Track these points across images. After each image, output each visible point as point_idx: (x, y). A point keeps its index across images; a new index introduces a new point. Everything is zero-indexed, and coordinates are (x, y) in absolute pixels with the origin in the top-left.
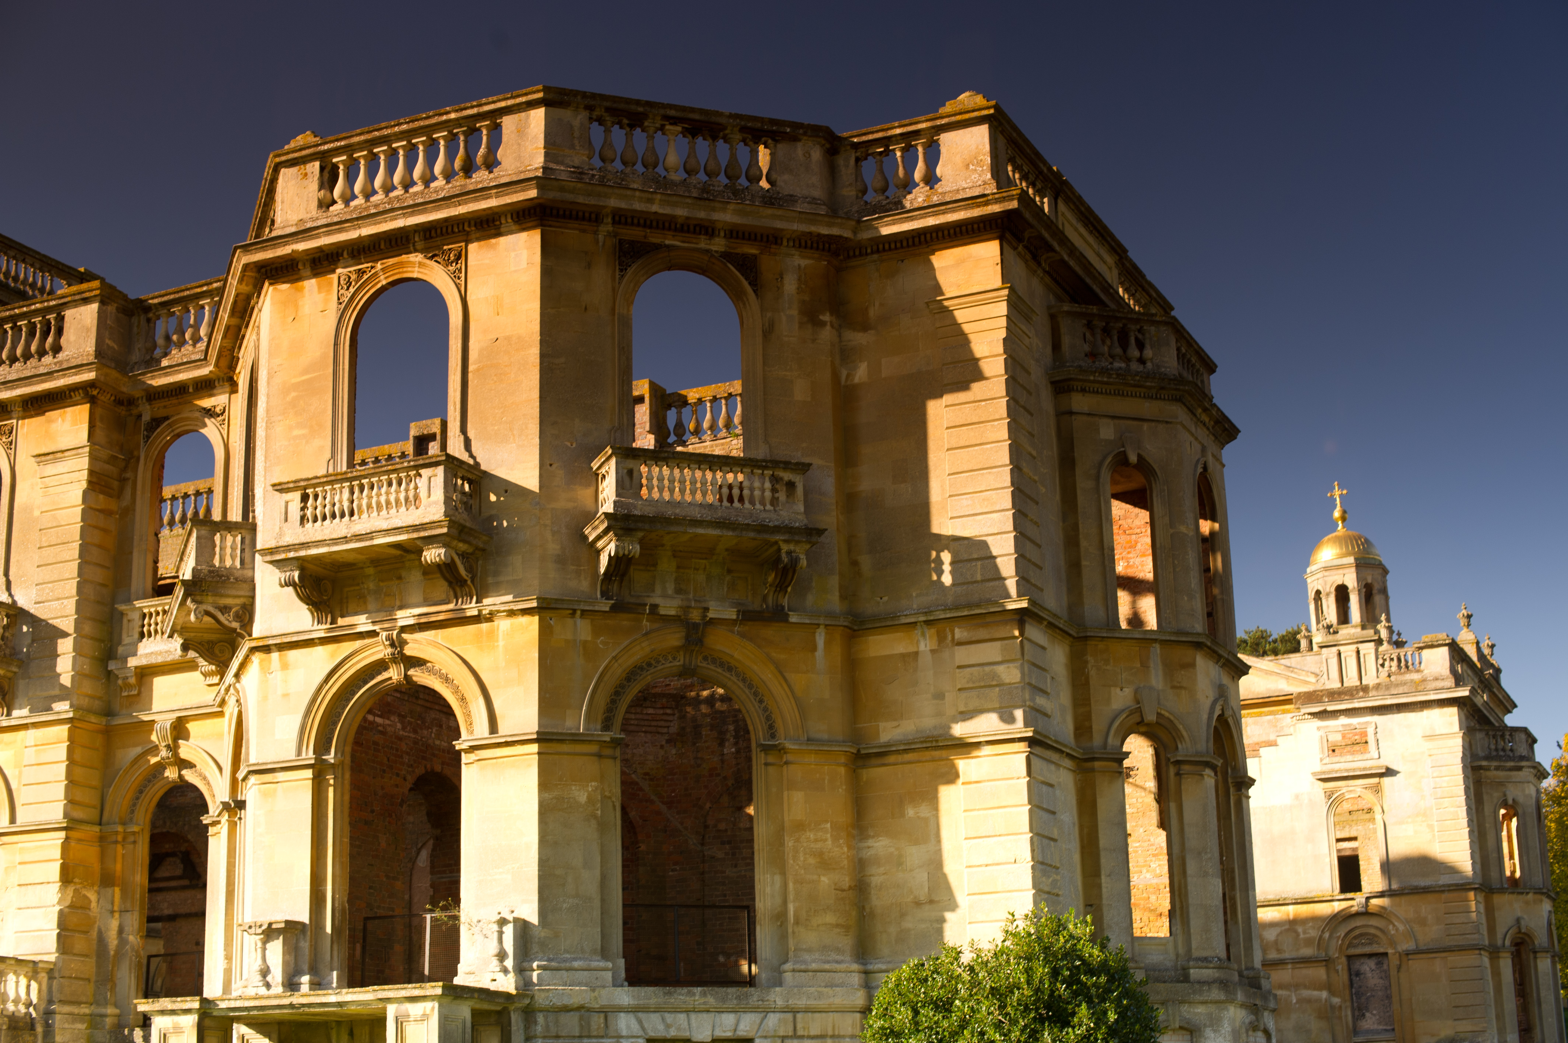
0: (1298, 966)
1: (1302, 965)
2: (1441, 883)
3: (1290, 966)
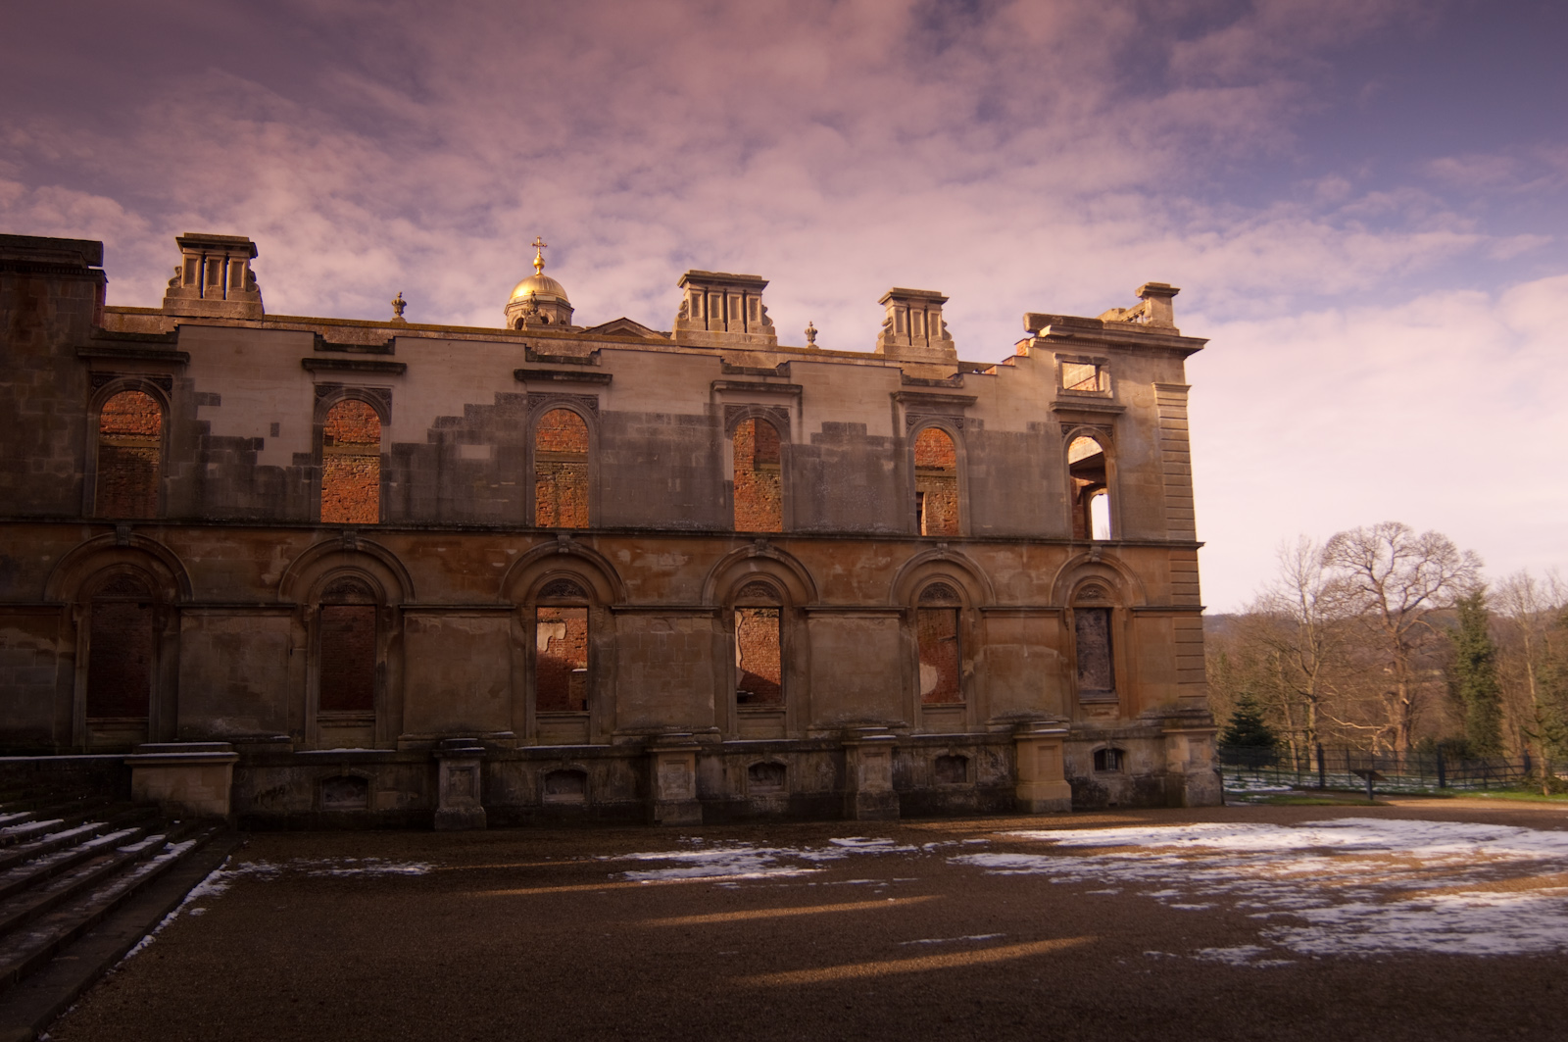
0: (1031, 615)
1: (1035, 615)
2: (1168, 538)
3: (1022, 615)
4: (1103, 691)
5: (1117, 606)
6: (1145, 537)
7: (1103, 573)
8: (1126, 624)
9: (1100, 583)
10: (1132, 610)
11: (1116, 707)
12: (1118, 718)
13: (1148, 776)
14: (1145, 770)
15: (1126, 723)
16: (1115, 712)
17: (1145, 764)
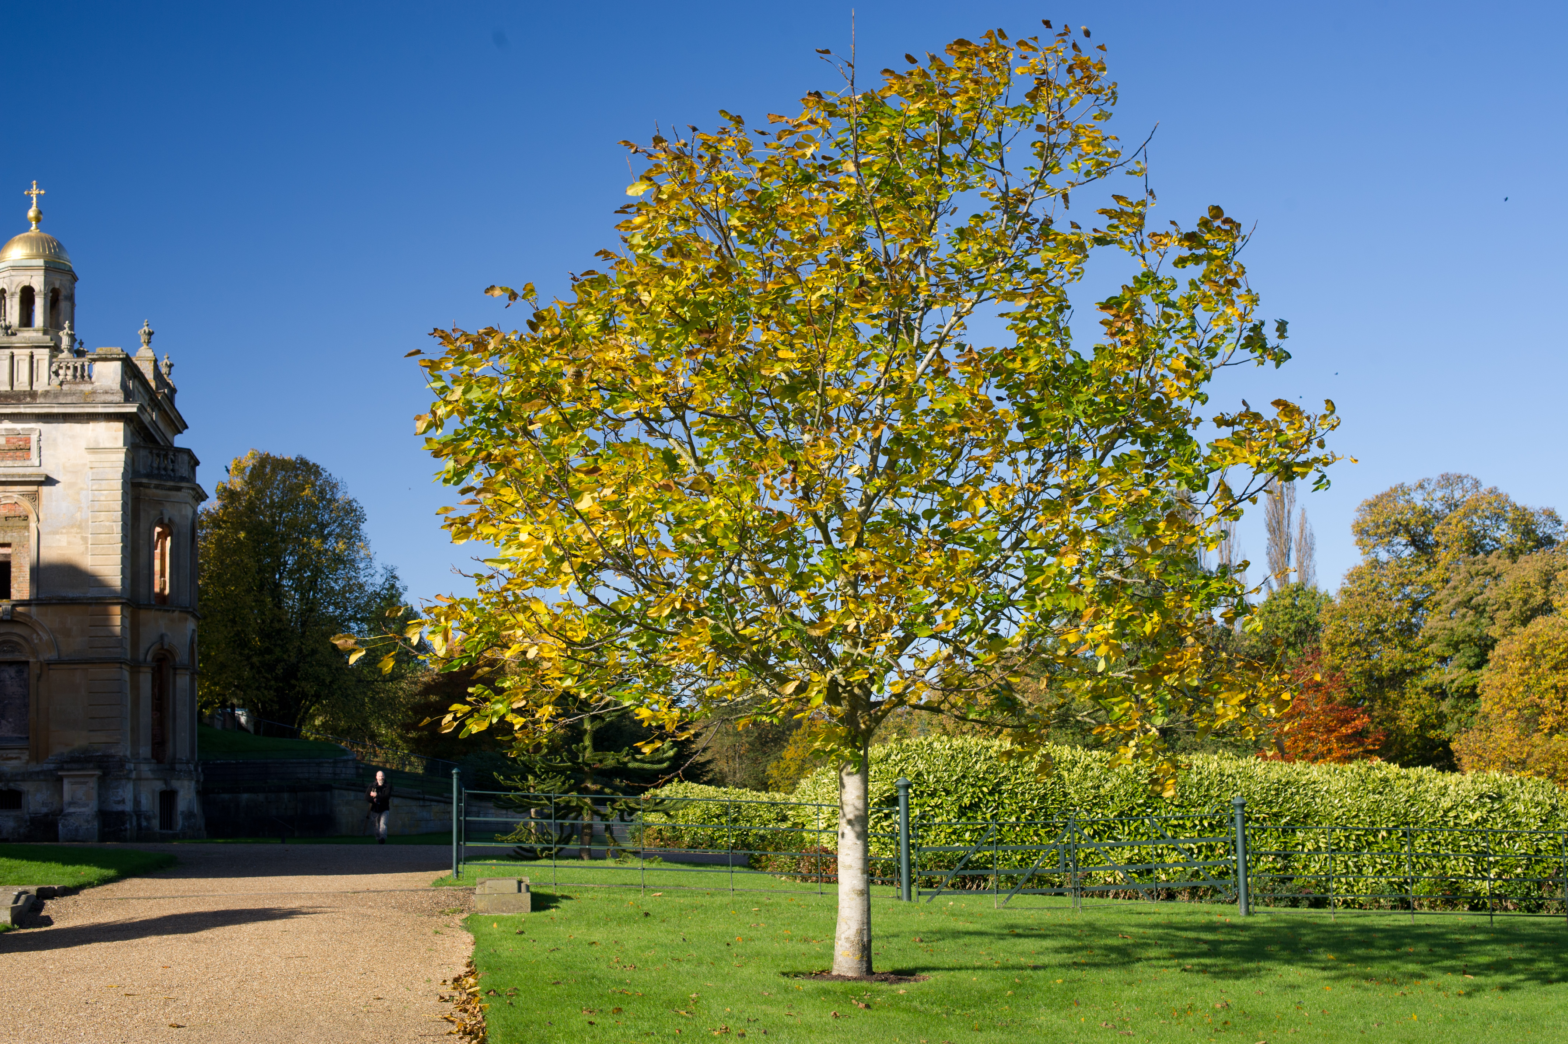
2: (89, 595)
4: (21, 738)
5: (32, 660)
6: (64, 595)
7: (18, 630)
8: (39, 677)
9: (15, 639)
10: (49, 663)
11: (27, 752)
12: (28, 762)
13: (46, 815)
14: (45, 810)
15: (34, 767)
16: (25, 757)
17: (44, 804)
